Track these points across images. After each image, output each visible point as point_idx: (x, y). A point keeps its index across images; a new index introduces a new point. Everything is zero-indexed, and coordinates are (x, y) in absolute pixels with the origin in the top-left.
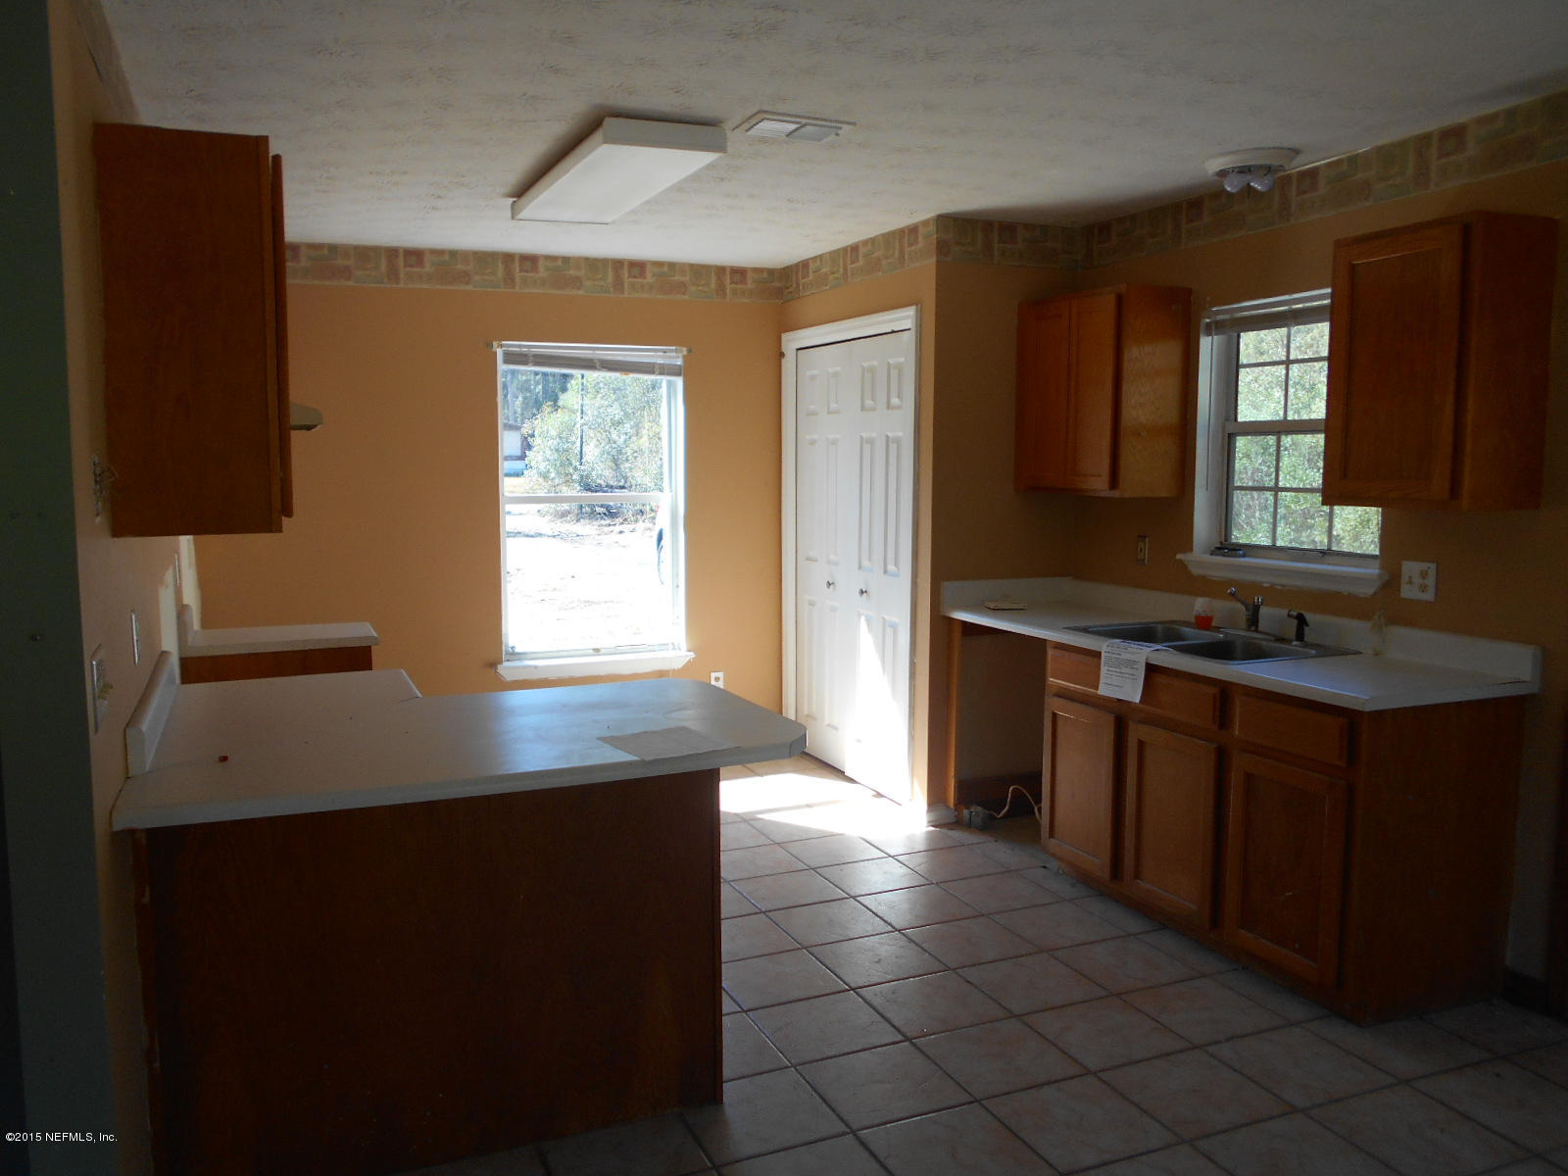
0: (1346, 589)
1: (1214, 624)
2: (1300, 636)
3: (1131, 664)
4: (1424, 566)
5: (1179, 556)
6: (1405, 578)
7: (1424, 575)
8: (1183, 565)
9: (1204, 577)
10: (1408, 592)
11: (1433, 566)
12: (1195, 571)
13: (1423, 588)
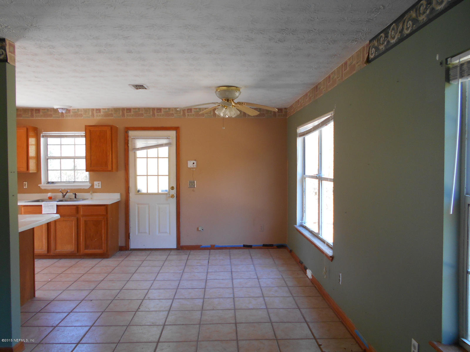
0: (82, 188)
1: (52, 198)
2: (75, 197)
3: (52, 206)
4: (98, 182)
5: (39, 185)
6: (95, 185)
7: (99, 184)
8: (39, 187)
9: (46, 189)
10: (95, 187)
11: (100, 182)
12: (43, 188)
13: (99, 186)
